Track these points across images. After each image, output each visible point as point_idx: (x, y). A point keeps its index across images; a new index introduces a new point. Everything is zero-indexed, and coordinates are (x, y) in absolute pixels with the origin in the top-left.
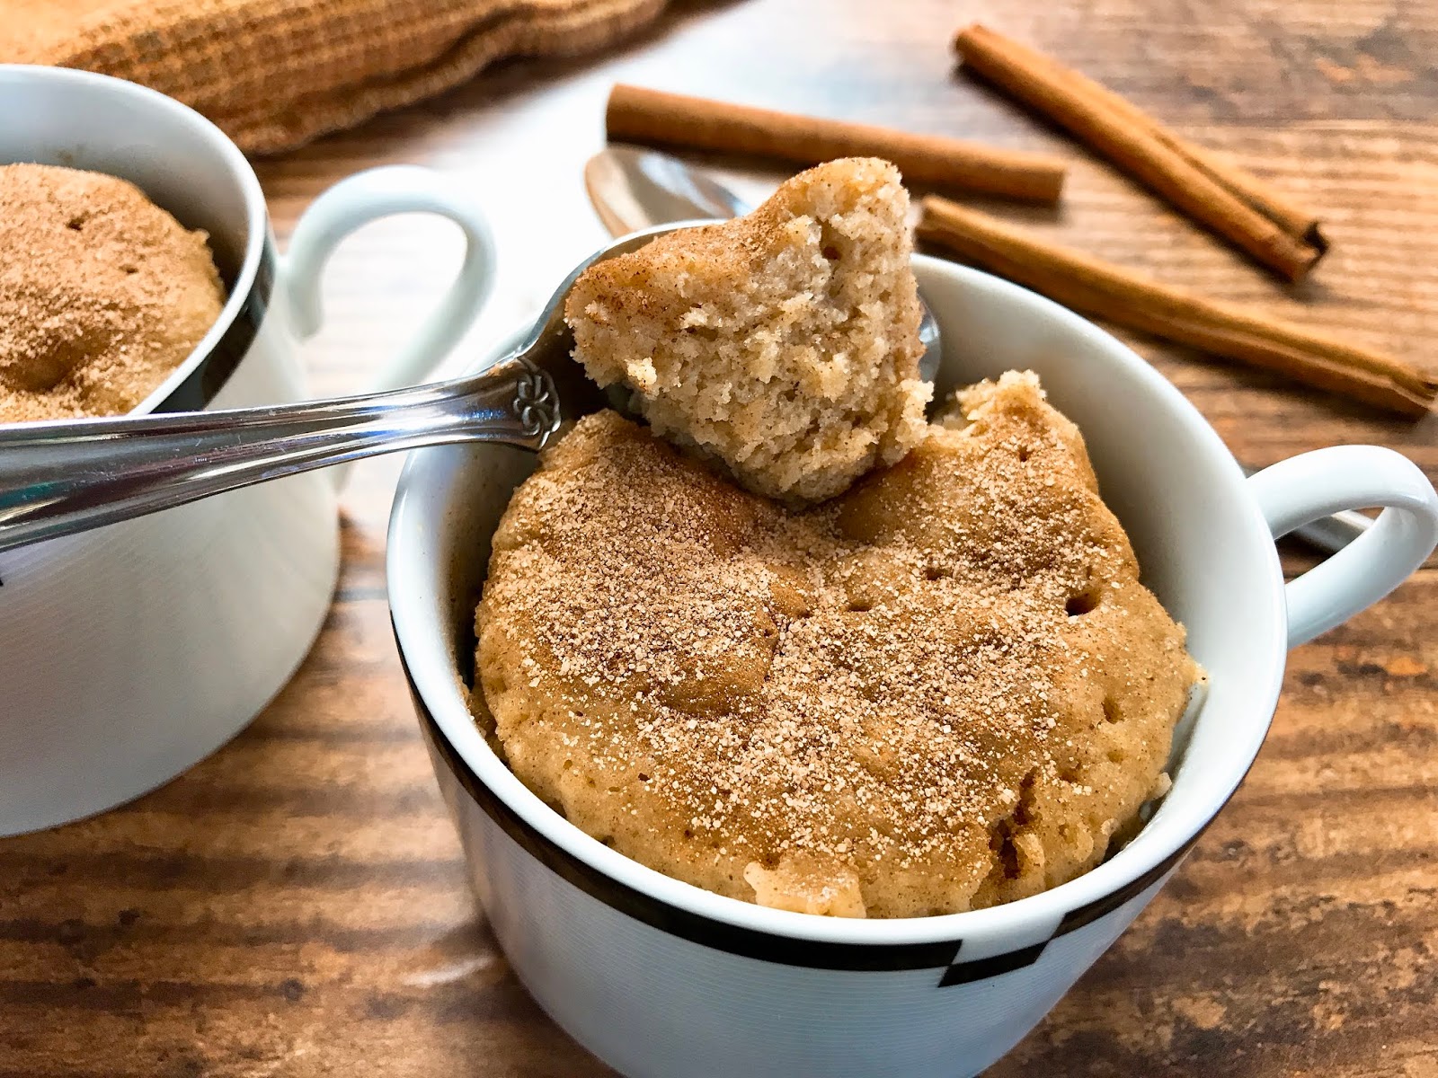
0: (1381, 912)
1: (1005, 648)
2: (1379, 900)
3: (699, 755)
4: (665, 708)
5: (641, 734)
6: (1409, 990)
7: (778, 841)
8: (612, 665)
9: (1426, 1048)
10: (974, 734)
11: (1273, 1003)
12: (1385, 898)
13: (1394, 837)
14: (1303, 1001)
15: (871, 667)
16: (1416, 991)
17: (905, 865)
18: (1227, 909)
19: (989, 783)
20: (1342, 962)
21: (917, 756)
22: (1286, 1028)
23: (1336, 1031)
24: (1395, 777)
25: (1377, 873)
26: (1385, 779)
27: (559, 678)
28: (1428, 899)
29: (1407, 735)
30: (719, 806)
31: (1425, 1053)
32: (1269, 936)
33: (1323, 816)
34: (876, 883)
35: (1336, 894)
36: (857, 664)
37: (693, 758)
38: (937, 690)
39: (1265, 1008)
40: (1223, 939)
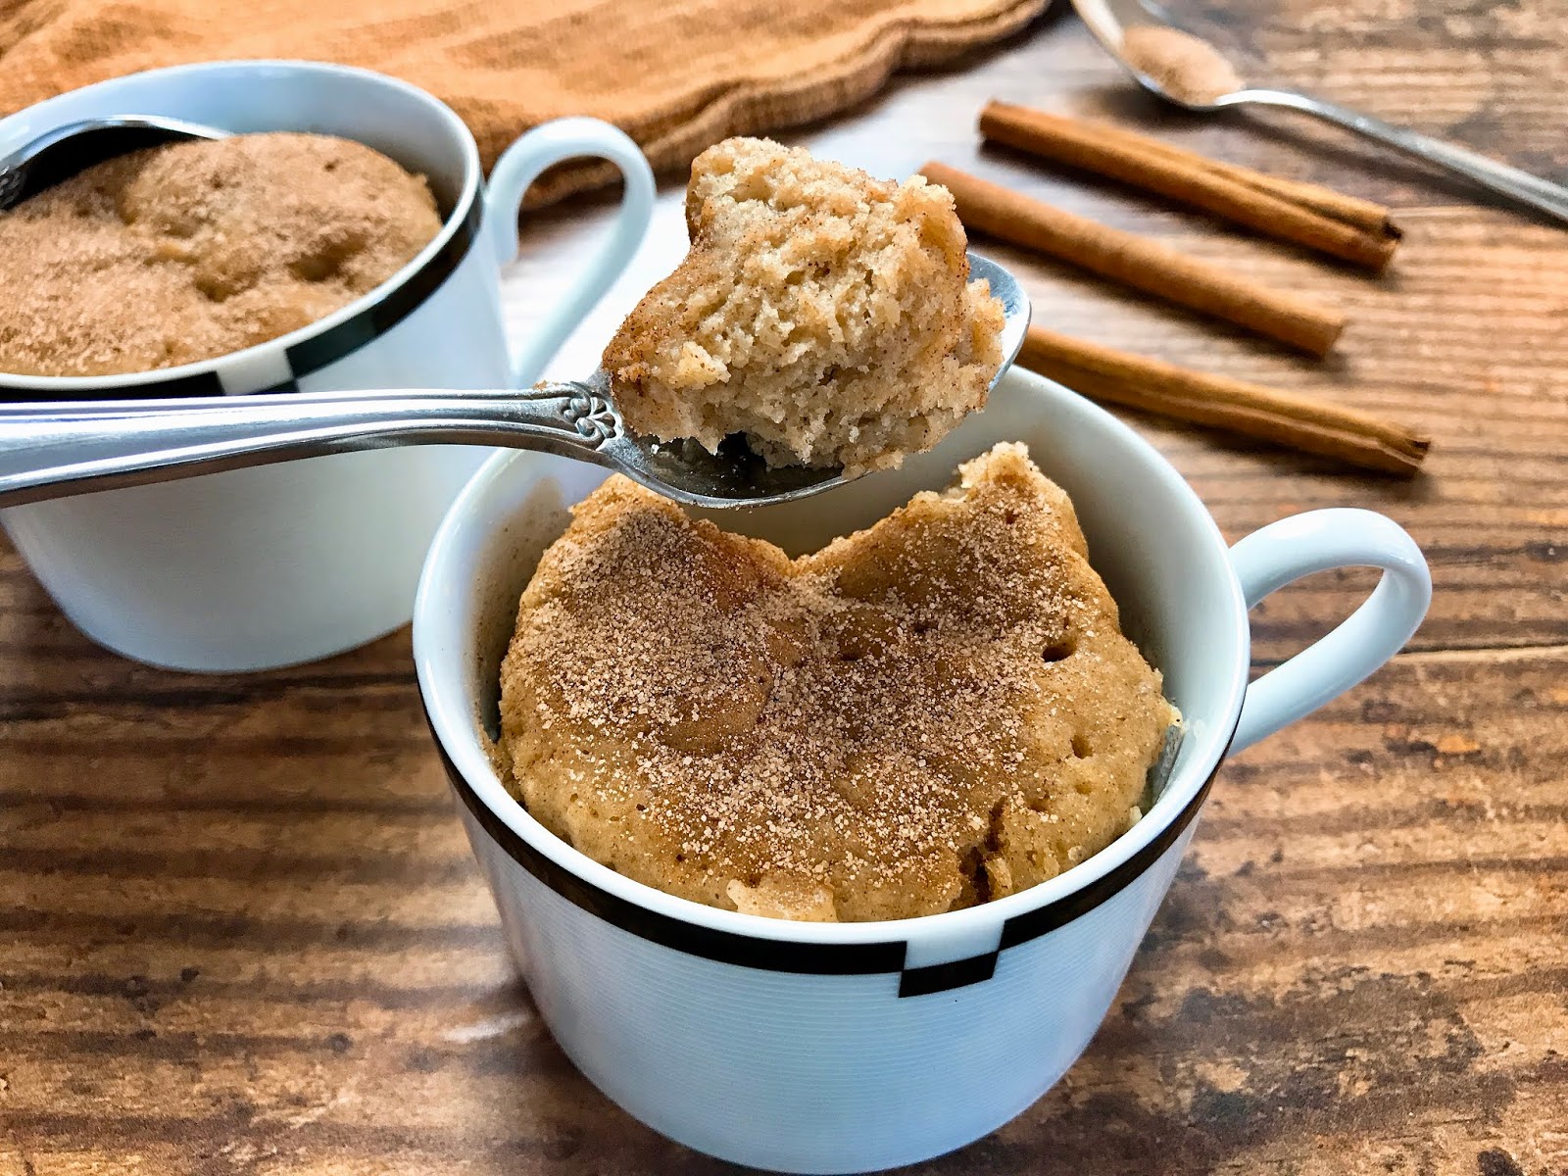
0: (1415, 983)
1: (981, 691)
2: (1413, 972)
3: (693, 788)
4: (664, 747)
5: (640, 770)
6: (1441, 1060)
7: (760, 863)
8: (617, 709)
9: (1456, 1117)
10: (946, 767)
11: (1298, 1069)
12: (1421, 970)
13: (1433, 909)
14: (1328, 1067)
15: (856, 710)
16: (1449, 1060)
17: (878, 885)
18: (1256, 978)
19: (960, 811)
20: (1372, 1030)
21: (892, 787)
22: (1308, 1093)
23: (1362, 1097)
24: (1439, 852)
25: (1413, 944)
26: (1428, 854)
27: (569, 720)
28: (1466, 971)
29: (1454, 810)
30: (708, 832)
31: (1455, 1122)
32: (1299, 1004)
33: (1361, 890)
34: (850, 901)
35: (1369, 965)
36: (844, 708)
37: (687, 791)
38: (915, 728)
39: (1288, 1073)
40: (1251, 1006)
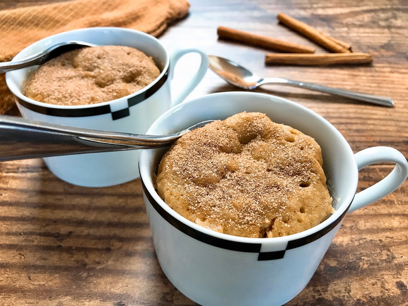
1: (280, 189)
3: (196, 194)
4: (192, 183)
5: (185, 186)
7: (207, 216)
8: (184, 171)
10: (263, 205)
15: (245, 186)
17: (236, 229)
19: (264, 217)
21: (247, 206)
27: (172, 171)
30: (196, 205)
34: (228, 231)
36: (242, 185)
37: (194, 194)
38: (258, 194)
